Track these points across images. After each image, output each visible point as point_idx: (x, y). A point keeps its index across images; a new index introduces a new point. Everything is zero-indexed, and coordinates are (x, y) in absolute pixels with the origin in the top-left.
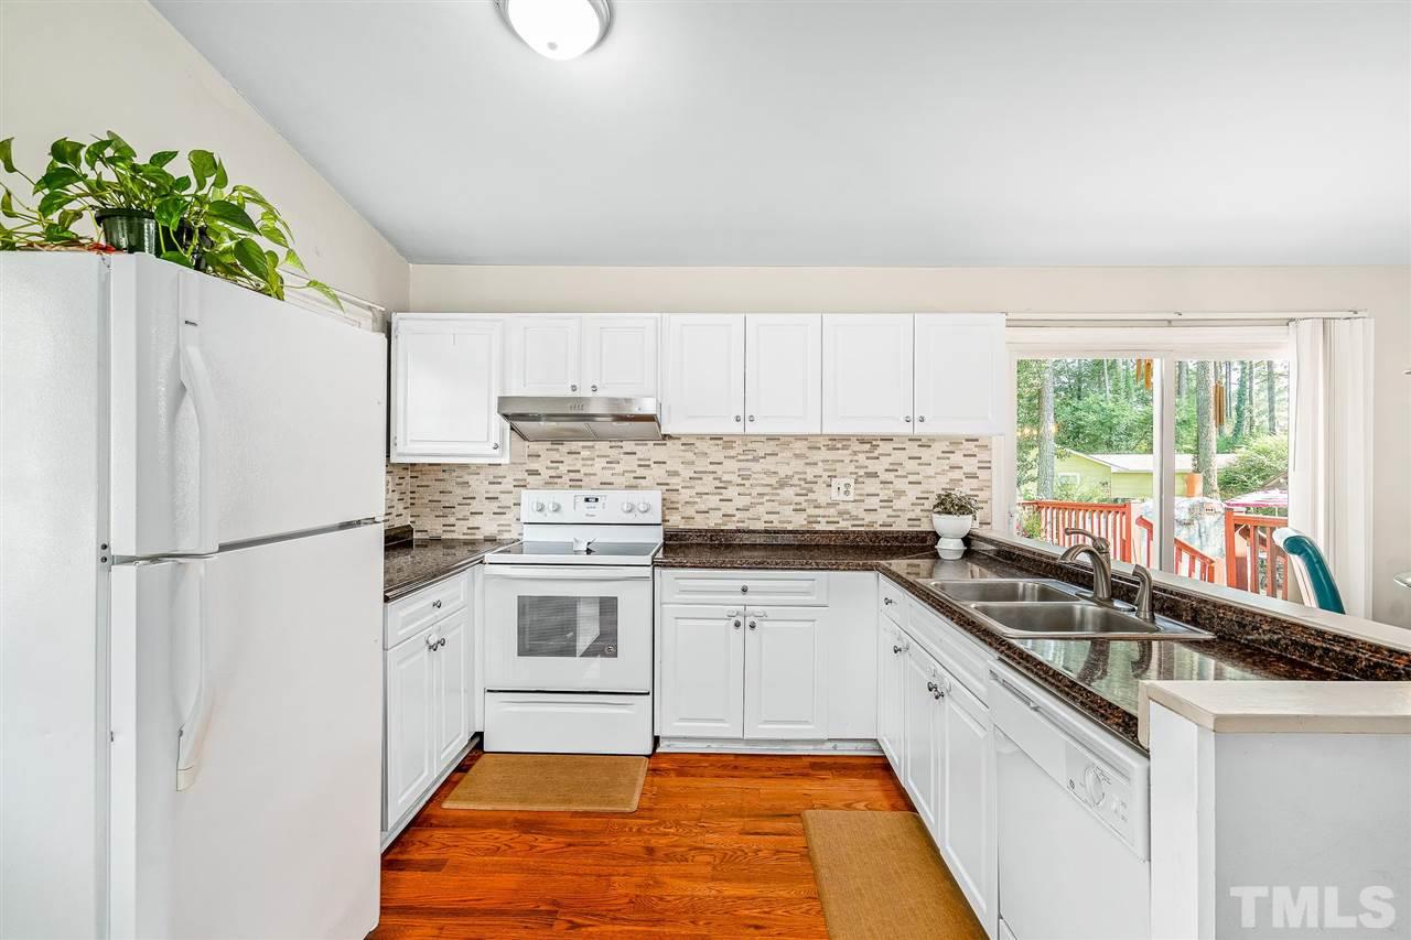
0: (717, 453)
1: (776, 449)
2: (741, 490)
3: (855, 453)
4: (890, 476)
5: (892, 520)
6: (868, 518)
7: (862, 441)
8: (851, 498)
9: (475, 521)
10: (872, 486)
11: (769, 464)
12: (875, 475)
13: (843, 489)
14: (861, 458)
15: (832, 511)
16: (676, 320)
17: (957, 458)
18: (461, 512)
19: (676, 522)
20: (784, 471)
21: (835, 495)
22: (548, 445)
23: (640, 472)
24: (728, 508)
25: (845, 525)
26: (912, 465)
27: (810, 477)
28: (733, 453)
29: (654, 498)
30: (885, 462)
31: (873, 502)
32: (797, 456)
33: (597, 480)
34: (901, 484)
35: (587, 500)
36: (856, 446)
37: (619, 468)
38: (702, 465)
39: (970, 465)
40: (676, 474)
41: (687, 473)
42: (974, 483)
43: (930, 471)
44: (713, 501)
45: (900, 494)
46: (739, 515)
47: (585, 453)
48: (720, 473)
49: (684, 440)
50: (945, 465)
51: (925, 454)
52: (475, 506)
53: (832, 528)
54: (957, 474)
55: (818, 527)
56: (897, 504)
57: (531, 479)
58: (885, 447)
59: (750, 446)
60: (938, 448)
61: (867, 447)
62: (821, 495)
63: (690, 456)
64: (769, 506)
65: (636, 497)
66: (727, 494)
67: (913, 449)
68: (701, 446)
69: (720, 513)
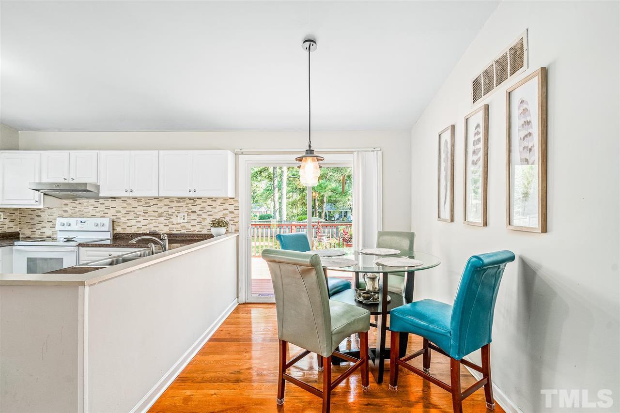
0: (135, 204)
1: (158, 202)
2: (144, 218)
3: (187, 204)
4: (201, 213)
5: (201, 230)
6: (192, 229)
7: (190, 199)
8: (186, 221)
9: (43, 230)
10: (194, 216)
11: (155, 208)
12: (194, 212)
13: (183, 218)
14: (190, 205)
15: (179, 226)
16: (103, 153)
17: (226, 206)
18: (38, 227)
19: (119, 230)
20: (160, 211)
21: (179, 220)
22: (71, 201)
23: (106, 211)
24: (139, 225)
25: (184, 231)
26: (209, 208)
27: (170, 213)
28: (141, 204)
29: (107, 222)
30: (199, 207)
31: (194, 223)
32: (166, 205)
33: (90, 214)
34: (205, 216)
35: (81, 222)
36: (188, 201)
37: (98, 210)
38: (129, 208)
39: (231, 208)
40: (120, 212)
41: (124, 211)
42: (233, 215)
43: (216, 210)
44: (133, 222)
45: (204, 219)
46: (143, 228)
47: (86, 204)
48: (136, 211)
49: (122, 199)
50: (222, 208)
51: (214, 204)
52: (43, 224)
53: (179, 232)
54: (226, 212)
55: (173, 232)
56: (203, 223)
57: (64, 214)
58: (199, 201)
59: (148, 201)
60: (219, 202)
61: (192, 201)
62: (174, 219)
63: (125, 205)
64: (155, 224)
65: (99, 221)
66: (138, 219)
67: (210, 202)
68: (129, 201)
69: (136, 227)
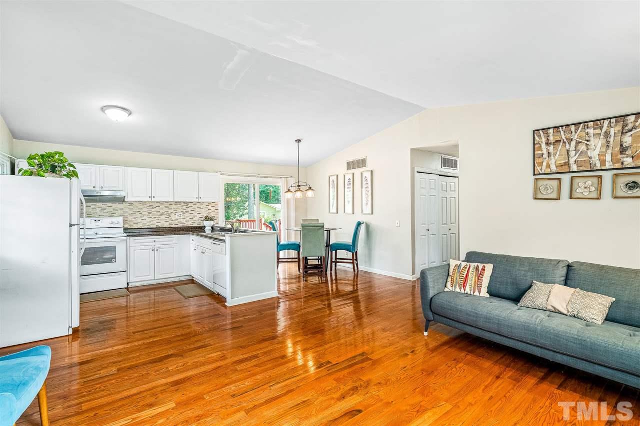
0: (140, 206)
1: (159, 205)
2: (149, 216)
3: (182, 206)
4: (192, 212)
5: (192, 224)
6: (186, 223)
7: (184, 203)
8: (181, 218)
10: (187, 214)
11: (157, 209)
12: (188, 212)
13: (179, 216)
14: (184, 207)
15: (176, 222)
16: (130, 169)
17: (210, 207)
19: (127, 226)
20: (161, 211)
21: (177, 217)
23: (114, 212)
24: (144, 222)
25: (180, 225)
26: (198, 209)
27: (170, 212)
28: (145, 206)
29: (121, 219)
30: (191, 208)
31: (188, 219)
32: (166, 207)
33: (98, 215)
34: (195, 214)
35: (95, 221)
36: (183, 204)
37: (106, 211)
38: (135, 209)
39: (213, 209)
40: (127, 212)
41: (130, 212)
42: (214, 213)
43: (203, 210)
44: (139, 220)
45: (195, 216)
46: (148, 224)
47: (93, 206)
48: (141, 212)
49: (129, 202)
50: (207, 209)
51: (201, 206)
53: (176, 226)
54: (210, 211)
55: (172, 226)
56: (194, 219)
58: (191, 204)
59: (151, 204)
60: (205, 205)
61: (186, 204)
62: (173, 217)
63: (131, 207)
64: (158, 221)
65: (114, 219)
66: (143, 218)
67: (198, 205)
68: (135, 204)
69: (141, 224)
